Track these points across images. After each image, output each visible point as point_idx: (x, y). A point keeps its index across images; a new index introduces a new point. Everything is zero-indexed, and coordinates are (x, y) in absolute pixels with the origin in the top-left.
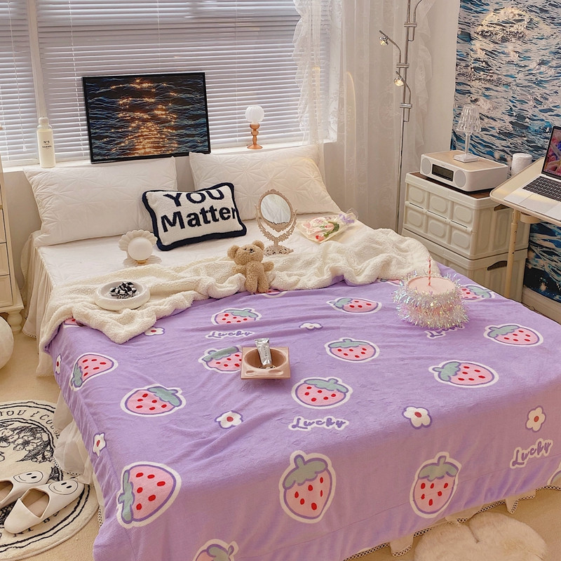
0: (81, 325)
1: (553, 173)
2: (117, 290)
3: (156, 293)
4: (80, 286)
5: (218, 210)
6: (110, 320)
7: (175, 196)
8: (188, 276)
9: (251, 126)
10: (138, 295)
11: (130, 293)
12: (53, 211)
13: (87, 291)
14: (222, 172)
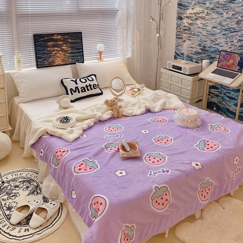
0: (51, 135)
1: (222, 67)
2: (63, 120)
3: (79, 120)
4: (45, 119)
5: (92, 85)
6: (65, 133)
7: (75, 80)
8: (89, 113)
9: (99, 52)
10: (71, 122)
11: (68, 121)
12: (24, 89)
13: (49, 121)
14: (90, 70)
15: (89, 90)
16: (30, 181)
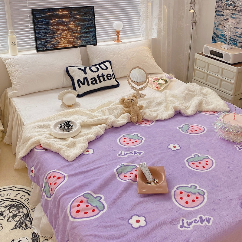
0: (46, 150)
2: (63, 127)
3: (84, 126)
5: (106, 75)
7: (83, 69)
8: (99, 116)
9: (116, 31)
10: (75, 129)
11: (70, 127)
12: (19, 79)
13: (45, 127)
14: (104, 55)
15: (102, 82)
16: (18, 206)
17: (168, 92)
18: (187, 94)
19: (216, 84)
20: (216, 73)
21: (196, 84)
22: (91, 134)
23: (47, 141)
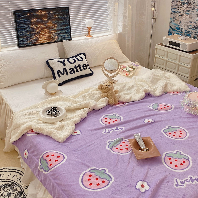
0: (37, 133)
2: (51, 112)
3: (69, 110)
4: (30, 111)
5: (82, 66)
7: (62, 61)
8: (80, 102)
9: (87, 28)
10: (61, 114)
11: (57, 113)
12: (4, 72)
13: (34, 113)
14: (79, 48)
15: (79, 71)
16: (12, 185)
17: (137, 77)
18: (153, 78)
19: (175, 69)
20: (175, 60)
21: (159, 70)
22: (76, 117)
23: (38, 126)
